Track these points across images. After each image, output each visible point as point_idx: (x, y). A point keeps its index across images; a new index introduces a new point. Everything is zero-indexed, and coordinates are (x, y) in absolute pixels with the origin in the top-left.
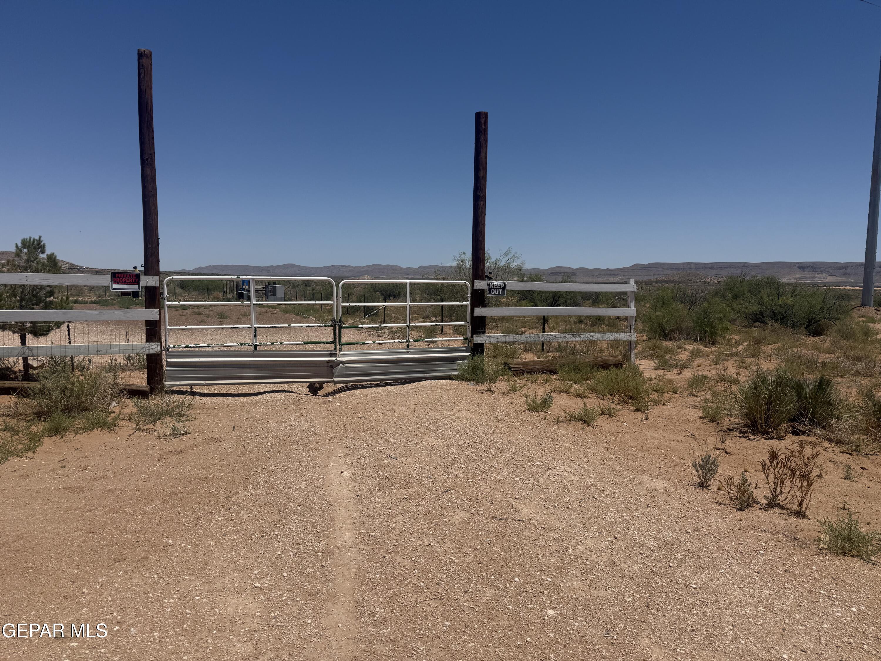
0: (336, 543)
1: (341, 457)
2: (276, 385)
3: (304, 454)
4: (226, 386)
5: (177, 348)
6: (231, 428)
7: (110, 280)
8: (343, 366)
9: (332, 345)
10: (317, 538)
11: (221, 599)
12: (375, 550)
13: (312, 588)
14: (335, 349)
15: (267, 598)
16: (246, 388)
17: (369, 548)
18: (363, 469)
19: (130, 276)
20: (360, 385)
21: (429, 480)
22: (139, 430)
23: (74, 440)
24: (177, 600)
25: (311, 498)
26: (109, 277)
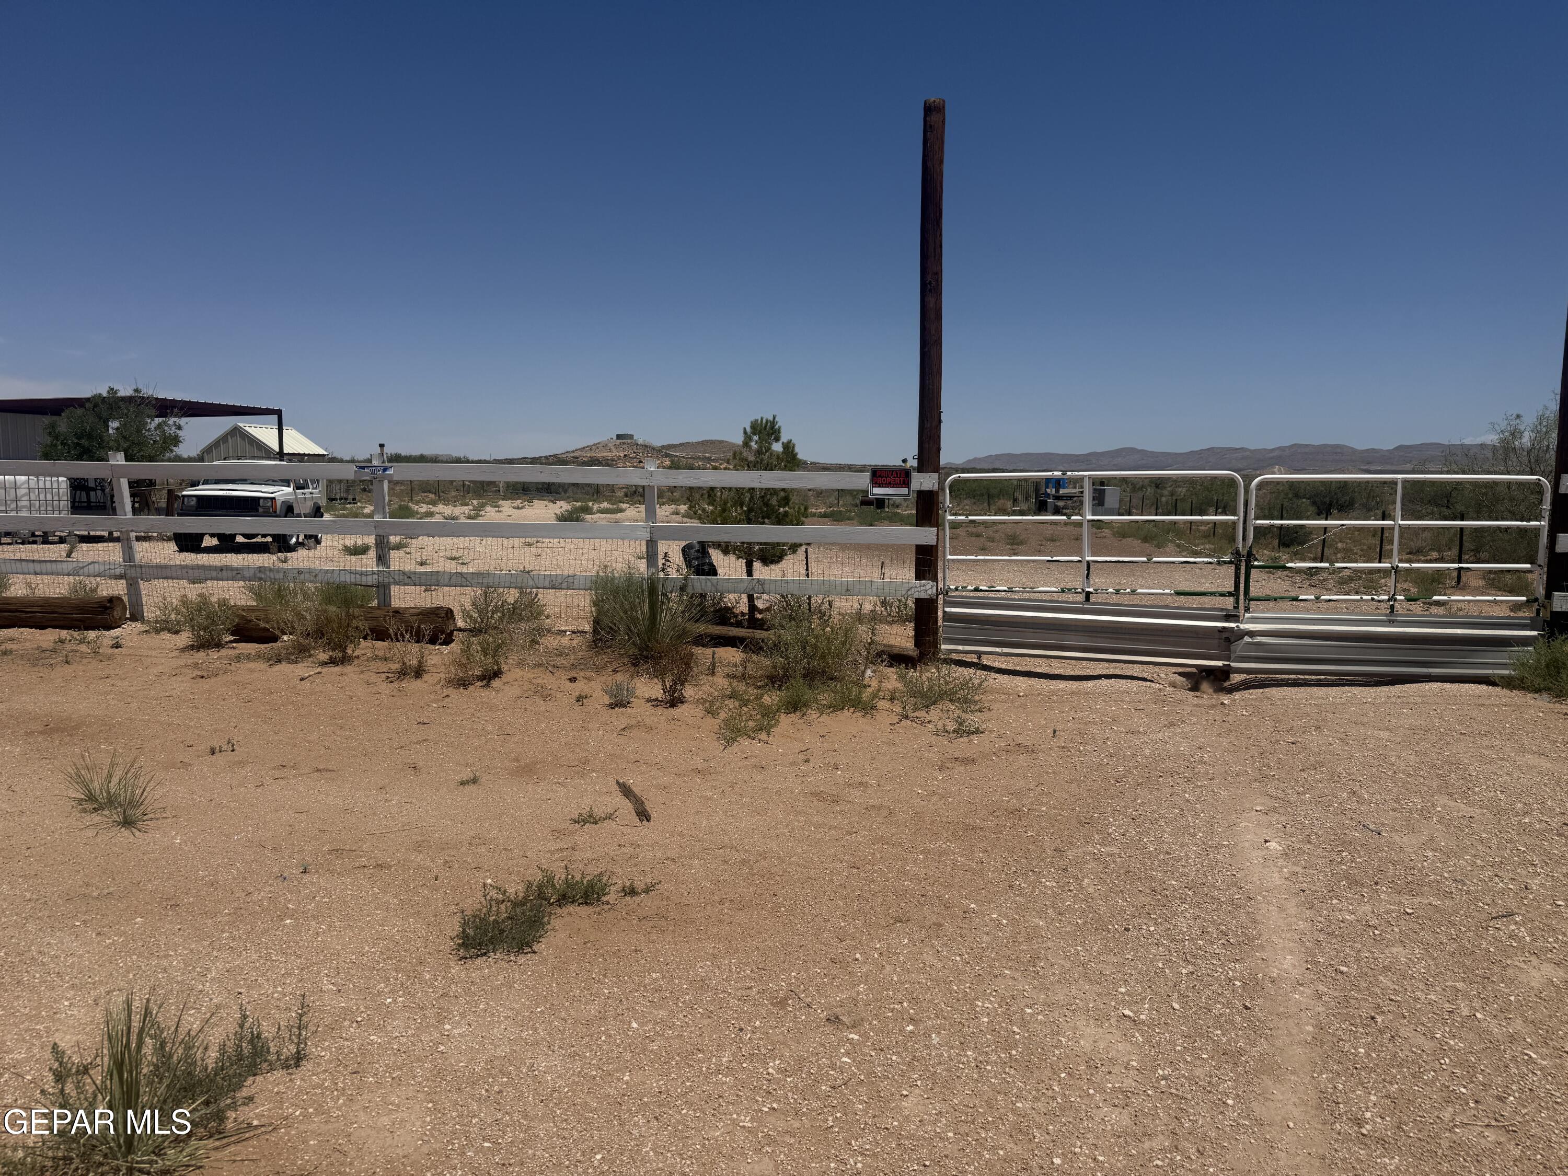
0: (1267, 970)
1: (1260, 813)
2: (1117, 665)
3: (1187, 796)
4: (1032, 659)
5: (960, 591)
6: (1050, 731)
7: (869, 480)
8: (1250, 640)
9: (1232, 599)
10: (1228, 953)
11: (1068, 1022)
12: (1351, 1001)
13: (1229, 1041)
14: (1236, 607)
15: (1148, 1040)
16: (1066, 665)
17: (1337, 994)
18: (1309, 842)
19: (897, 474)
20: (1282, 680)
21: (1460, 887)
22: (907, 717)
23: (819, 722)
24: (996, 1006)
25: (1210, 878)
26: (867, 476)
